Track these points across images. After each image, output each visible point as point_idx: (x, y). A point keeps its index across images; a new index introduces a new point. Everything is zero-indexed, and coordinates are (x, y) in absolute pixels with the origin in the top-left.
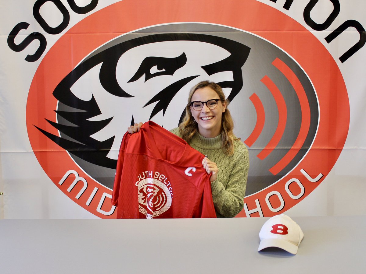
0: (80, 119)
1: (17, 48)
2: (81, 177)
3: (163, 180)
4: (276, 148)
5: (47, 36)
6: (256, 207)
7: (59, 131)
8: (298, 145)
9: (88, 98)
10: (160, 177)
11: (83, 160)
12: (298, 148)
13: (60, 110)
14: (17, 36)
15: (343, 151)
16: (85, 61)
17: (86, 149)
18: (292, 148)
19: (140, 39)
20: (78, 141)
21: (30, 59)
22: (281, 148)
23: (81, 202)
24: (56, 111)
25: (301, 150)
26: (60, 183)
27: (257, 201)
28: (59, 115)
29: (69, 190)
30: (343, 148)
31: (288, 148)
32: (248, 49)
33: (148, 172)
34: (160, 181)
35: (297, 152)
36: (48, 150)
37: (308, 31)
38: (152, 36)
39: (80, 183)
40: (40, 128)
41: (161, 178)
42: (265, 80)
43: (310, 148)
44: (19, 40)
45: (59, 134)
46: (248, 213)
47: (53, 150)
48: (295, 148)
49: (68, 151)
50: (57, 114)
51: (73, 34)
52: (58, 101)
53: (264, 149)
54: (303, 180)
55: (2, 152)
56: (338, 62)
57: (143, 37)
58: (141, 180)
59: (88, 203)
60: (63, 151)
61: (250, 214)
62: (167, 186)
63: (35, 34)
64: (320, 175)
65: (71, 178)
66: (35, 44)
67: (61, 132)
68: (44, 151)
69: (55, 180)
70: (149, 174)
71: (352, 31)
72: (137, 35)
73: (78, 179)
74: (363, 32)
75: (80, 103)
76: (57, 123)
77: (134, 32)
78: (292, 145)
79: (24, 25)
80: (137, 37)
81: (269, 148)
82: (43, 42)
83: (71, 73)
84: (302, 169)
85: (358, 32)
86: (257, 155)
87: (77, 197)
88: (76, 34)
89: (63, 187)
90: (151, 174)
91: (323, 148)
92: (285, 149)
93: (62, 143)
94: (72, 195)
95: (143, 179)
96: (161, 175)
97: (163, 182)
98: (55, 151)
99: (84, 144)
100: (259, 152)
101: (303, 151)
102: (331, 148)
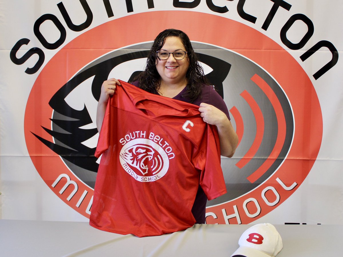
0: (73, 127)
1: (18, 62)
2: (73, 180)
3: (158, 141)
4: (254, 158)
5: (45, 50)
6: (234, 213)
7: (53, 137)
8: (275, 156)
9: (80, 108)
10: (155, 138)
11: (74, 165)
12: (275, 158)
13: (55, 119)
14: (18, 51)
15: (316, 162)
16: (79, 74)
17: (77, 155)
18: (269, 158)
19: (129, 54)
20: (70, 147)
21: (30, 71)
22: (258, 158)
23: (72, 203)
24: (51, 119)
25: (277, 160)
26: (53, 185)
27: (235, 207)
28: (54, 123)
29: (61, 192)
30: (317, 159)
31: (265, 158)
32: (229, 66)
33: (139, 132)
34: (155, 142)
35: (273, 162)
36: (43, 155)
37: (284, 50)
38: (141, 52)
39: (71, 187)
40: (36, 134)
41: (156, 140)
42: (245, 95)
43: (286, 158)
44: (20, 54)
45: (53, 140)
46: (226, 218)
47: (47, 155)
48: (272, 158)
49: (62, 156)
50: (52, 122)
51: (69, 50)
52: (53, 110)
53: (242, 159)
54: (278, 188)
55: (2, 156)
56: (312, 79)
57: (132, 53)
58: (131, 139)
59: (78, 205)
60: (57, 156)
61: (228, 219)
62: (162, 148)
63: (34, 49)
64: (295, 184)
65: (63, 181)
66: (35, 58)
67: (55, 139)
68: (39, 155)
69: (49, 183)
70: (141, 134)
71: (325, 51)
72: (127, 51)
73: (69, 182)
74: (335, 52)
75: (73, 113)
76: (52, 130)
77: (124, 49)
78: (269, 155)
79: (25, 41)
80: (126, 53)
81: (247, 158)
82: (42, 56)
83: (65, 85)
84: (278, 178)
85: (330, 51)
86: (236, 163)
87: (68, 199)
88: (71, 50)
89: (56, 190)
90: (145, 134)
91: (298, 158)
92: (262, 159)
93: (56, 149)
94: (63, 197)
95: (133, 139)
96: (156, 136)
97: (158, 143)
98: (49, 155)
99: (76, 150)
100: (238, 161)
101: (278, 161)
102: (305, 159)
